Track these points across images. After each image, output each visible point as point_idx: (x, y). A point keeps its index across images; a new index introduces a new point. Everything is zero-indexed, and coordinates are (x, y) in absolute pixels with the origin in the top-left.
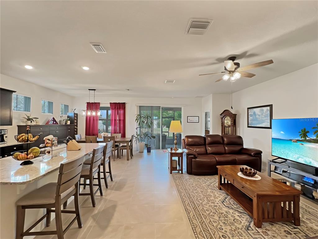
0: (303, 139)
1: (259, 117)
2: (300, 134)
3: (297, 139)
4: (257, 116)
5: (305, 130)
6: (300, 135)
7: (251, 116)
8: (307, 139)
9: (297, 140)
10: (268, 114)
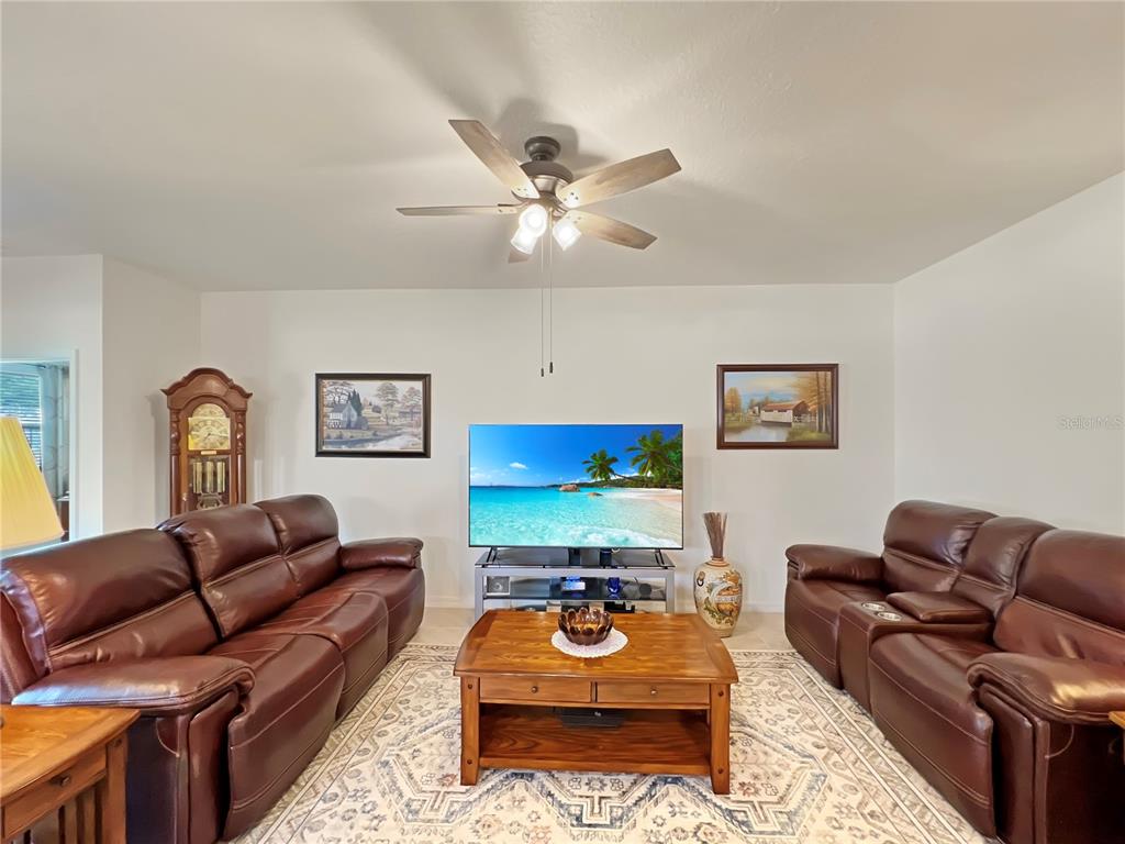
0: (599, 479)
1: (376, 415)
2: (588, 466)
3: (577, 482)
4: (367, 412)
5: (603, 456)
6: (589, 470)
7: (336, 407)
8: (613, 478)
9: (577, 485)
10: (416, 406)
